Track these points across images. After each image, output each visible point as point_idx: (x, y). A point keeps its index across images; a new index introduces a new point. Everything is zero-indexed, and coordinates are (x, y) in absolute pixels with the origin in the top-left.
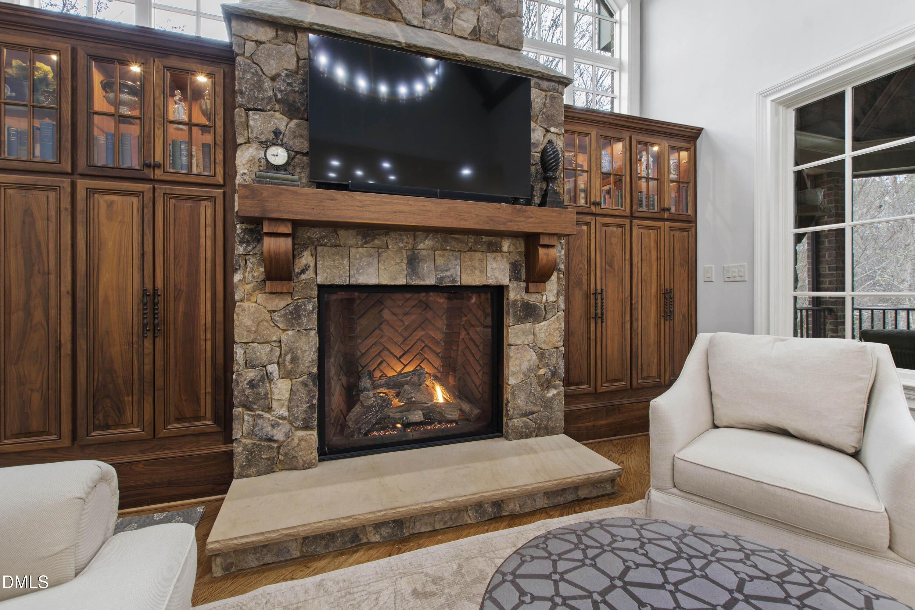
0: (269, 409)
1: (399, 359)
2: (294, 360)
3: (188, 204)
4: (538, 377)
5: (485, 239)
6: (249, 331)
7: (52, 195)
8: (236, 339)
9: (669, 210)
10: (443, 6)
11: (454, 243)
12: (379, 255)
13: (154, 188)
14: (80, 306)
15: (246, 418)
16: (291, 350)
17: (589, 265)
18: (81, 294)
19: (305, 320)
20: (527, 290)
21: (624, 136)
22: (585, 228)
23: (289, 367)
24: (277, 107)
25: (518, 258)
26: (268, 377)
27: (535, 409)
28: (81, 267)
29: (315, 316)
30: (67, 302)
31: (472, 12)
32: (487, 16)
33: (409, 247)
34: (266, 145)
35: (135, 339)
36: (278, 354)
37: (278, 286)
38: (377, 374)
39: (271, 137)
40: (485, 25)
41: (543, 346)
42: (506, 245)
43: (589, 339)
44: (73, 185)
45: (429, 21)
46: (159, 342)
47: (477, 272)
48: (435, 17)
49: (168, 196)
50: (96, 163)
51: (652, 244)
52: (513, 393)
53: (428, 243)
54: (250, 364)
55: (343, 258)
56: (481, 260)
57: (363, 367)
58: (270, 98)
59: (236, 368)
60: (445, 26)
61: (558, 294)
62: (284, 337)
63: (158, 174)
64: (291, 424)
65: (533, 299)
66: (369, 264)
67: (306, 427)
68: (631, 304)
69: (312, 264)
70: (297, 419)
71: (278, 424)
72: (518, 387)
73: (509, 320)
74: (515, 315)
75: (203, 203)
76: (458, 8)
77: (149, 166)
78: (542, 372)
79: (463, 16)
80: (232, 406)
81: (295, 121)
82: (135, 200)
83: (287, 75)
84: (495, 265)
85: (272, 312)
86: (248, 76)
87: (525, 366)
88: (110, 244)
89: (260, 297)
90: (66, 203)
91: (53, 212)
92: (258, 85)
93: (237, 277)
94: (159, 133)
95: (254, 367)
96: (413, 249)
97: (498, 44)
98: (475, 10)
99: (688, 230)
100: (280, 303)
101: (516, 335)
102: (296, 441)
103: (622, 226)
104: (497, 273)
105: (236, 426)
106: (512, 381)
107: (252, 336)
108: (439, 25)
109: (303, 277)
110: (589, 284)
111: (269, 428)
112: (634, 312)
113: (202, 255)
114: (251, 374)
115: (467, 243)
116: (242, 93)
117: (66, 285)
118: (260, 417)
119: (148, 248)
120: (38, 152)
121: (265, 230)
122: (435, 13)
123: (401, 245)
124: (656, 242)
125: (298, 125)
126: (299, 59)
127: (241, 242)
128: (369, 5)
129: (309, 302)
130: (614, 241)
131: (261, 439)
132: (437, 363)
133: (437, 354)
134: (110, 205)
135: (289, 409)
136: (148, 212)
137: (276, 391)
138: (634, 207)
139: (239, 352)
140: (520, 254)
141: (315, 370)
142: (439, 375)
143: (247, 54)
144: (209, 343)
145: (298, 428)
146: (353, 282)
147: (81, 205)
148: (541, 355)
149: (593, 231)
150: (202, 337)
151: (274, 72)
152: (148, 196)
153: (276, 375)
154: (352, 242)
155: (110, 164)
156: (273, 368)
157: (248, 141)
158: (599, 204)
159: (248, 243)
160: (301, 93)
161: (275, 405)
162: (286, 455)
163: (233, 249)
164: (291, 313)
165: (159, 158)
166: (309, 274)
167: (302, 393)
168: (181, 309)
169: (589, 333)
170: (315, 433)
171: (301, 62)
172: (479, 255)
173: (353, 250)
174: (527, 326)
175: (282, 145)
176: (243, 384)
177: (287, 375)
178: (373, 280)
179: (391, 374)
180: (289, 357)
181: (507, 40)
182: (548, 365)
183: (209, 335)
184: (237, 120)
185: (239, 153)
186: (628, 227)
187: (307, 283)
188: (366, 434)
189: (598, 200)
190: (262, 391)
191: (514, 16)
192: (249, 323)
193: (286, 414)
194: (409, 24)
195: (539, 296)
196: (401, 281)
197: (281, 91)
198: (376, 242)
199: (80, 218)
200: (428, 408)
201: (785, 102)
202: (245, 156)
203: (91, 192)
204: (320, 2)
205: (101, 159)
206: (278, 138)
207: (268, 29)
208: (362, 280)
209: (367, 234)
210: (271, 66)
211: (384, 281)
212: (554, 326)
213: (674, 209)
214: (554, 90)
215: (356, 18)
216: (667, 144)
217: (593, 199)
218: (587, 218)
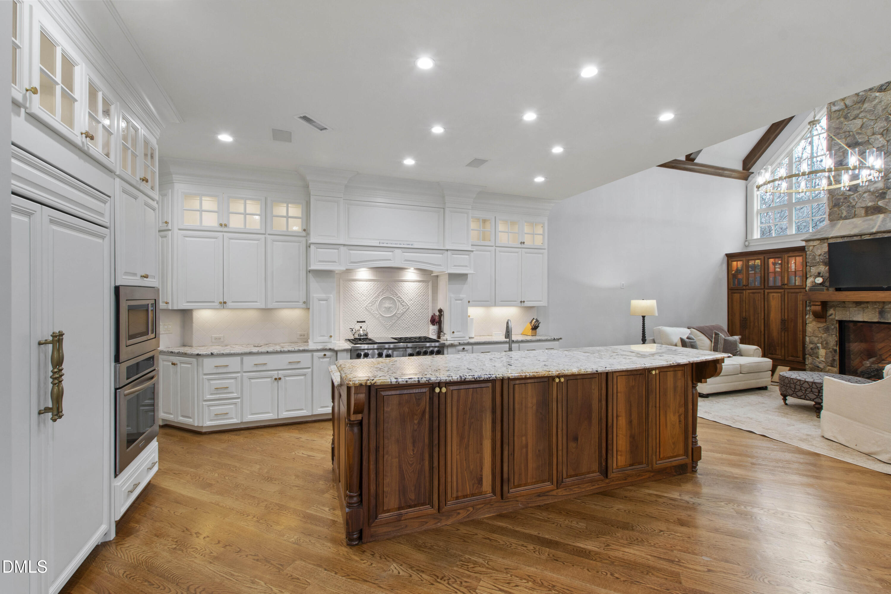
0: (818, 358)
2: (827, 343)
3: (794, 295)
6: (811, 333)
7: (759, 294)
8: (807, 335)
12: (864, 310)
13: (784, 291)
14: (766, 322)
15: (809, 358)
16: (825, 340)
18: (766, 319)
19: (831, 331)
23: (825, 345)
24: (821, 264)
26: (818, 348)
28: (766, 312)
29: (835, 330)
30: (763, 321)
33: (880, 307)
34: (816, 277)
35: (780, 332)
36: (821, 341)
37: (821, 320)
39: (817, 274)
44: (764, 291)
49: (788, 293)
54: (811, 343)
55: (847, 311)
58: (818, 262)
59: (806, 343)
62: (823, 336)
63: (786, 287)
64: (826, 363)
66: (858, 314)
69: (833, 314)
71: (820, 362)
75: (799, 294)
77: (783, 285)
80: (806, 354)
81: (825, 267)
82: (779, 294)
83: (823, 254)
85: (819, 328)
86: (811, 257)
88: (773, 307)
89: (814, 323)
90: (762, 297)
91: (760, 299)
92: (814, 259)
93: (807, 317)
94: (786, 275)
95: (812, 344)
96: (882, 308)
100: (822, 325)
105: (807, 360)
107: (812, 335)
109: (830, 317)
111: (818, 363)
114: (811, 346)
116: (809, 262)
117: (763, 317)
118: (814, 359)
119: (783, 307)
120: (756, 284)
121: (812, 304)
123: (875, 306)
125: (826, 269)
128: (869, 212)
129: (833, 325)
131: (815, 366)
134: (773, 296)
135: (825, 359)
136: (783, 297)
137: (820, 352)
139: (807, 339)
143: (811, 250)
145: (828, 366)
146: (851, 319)
147: (766, 297)
150: (799, 333)
151: (819, 254)
152: (783, 293)
153: (820, 347)
154: (850, 306)
155: (773, 285)
156: (819, 345)
157: (811, 276)
160: (829, 258)
161: (820, 357)
164: (825, 328)
165: (786, 282)
166: (833, 317)
168: (793, 325)
173: (851, 309)
175: (821, 277)
176: (809, 349)
177: (824, 348)
178: (860, 319)
180: (825, 342)
184: (807, 270)
187: (832, 319)
190: (815, 351)
192: (811, 330)
193: (824, 360)
196: (876, 320)
197: (822, 259)
198: (862, 306)
199: (766, 300)
202: (809, 281)
203: (768, 293)
204: (846, 218)
205: (771, 284)
206: (819, 275)
207: (817, 241)
208: (855, 319)
209: (858, 304)
210: (819, 252)
211: (866, 320)
215: (860, 221)
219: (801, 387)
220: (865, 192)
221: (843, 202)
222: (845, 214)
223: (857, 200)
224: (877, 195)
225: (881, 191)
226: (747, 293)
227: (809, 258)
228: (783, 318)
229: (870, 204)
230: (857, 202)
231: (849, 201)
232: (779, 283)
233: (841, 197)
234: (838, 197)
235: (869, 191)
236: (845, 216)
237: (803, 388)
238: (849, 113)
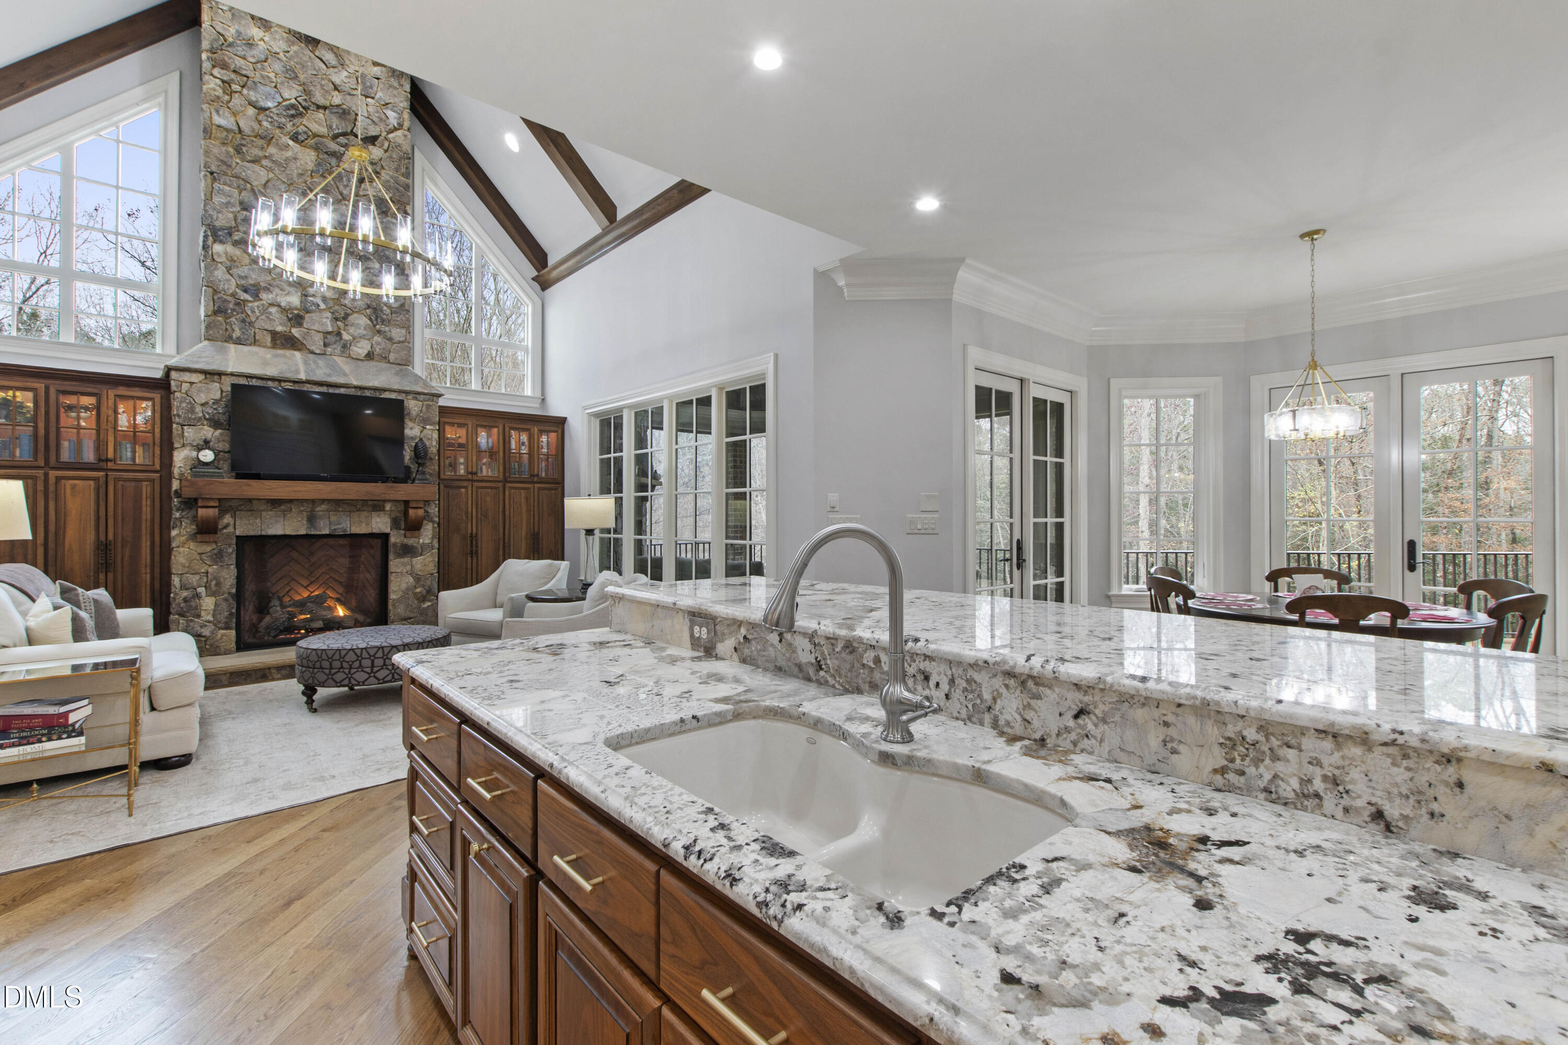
0: (199, 616)
1: (306, 587)
2: (218, 584)
3: (133, 484)
4: (415, 594)
5: (370, 503)
6: (184, 566)
8: (174, 571)
9: (537, 475)
10: (341, 339)
11: (345, 506)
12: (284, 516)
13: (107, 475)
14: (51, 553)
15: (181, 621)
16: (215, 578)
17: (467, 517)
18: (51, 545)
19: (226, 559)
20: (405, 536)
21: (498, 425)
22: (463, 490)
23: (214, 588)
24: (205, 423)
25: (398, 514)
26: (198, 596)
27: (412, 615)
28: (52, 528)
29: (234, 556)
31: (366, 342)
32: (378, 343)
33: (309, 509)
34: (199, 449)
35: (92, 573)
36: (205, 580)
37: (207, 537)
38: (287, 599)
39: (202, 443)
40: (378, 350)
41: (420, 573)
42: (388, 507)
43: (466, 568)
44: (46, 475)
45: (329, 349)
46: (110, 576)
47: (364, 525)
48: (335, 346)
49: (116, 480)
50: (62, 460)
51: (523, 500)
52: (394, 605)
53: (324, 507)
54: (184, 587)
55: (256, 518)
56: (367, 517)
57: (273, 594)
58: (200, 419)
59: (173, 590)
60: (343, 352)
61: (433, 538)
62: (210, 570)
63: (110, 465)
64: (215, 625)
65: (411, 541)
66: (277, 522)
67: (227, 628)
68: (504, 543)
69: (232, 523)
70: (220, 622)
71: (206, 626)
72: (398, 600)
73: (391, 556)
74: (395, 553)
75: (145, 483)
76: (354, 338)
77: (103, 461)
78: (418, 590)
79: (358, 345)
80: (169, 613)
81: (219, 431)
82: (92, 483)
83: (213, 403)
84: (378, 520)
85: (200, 554)
86: (184, 405)
87: (404, 586)
88: (74, 512)
89: (192, 545)
90: (40, 487)
92: (192, 410)
93: (174, 533)
94: (111, 439)
95: (187, 589)
96: (312, 511)
97: (389, 362)
98: (369, 340)
99: (556, 489)
100: (208, 548)
101: (396, 566)
102: (219, 636)
103: (496, 488)
104: (380, 525)
105: (174, 618)
106: (393, 596)
107: (186, 570)
108: (338, 351)
109: (225, 531)
110: (466, 530)
111: (199, 628)
112: (507, 549)
113: (144, 517)
114: (185, 594)
115: (356, 506)
116: (179, 416)
118: (192, 621)
119: (102, 513)
120: (18, 454)
121: (200, 505)
122: (335, 343)
123: (302, 509)
124: (527, 498)
125: (221, 434)
126: (222, 391)
127: (178, 510)
128: (278, 342)
129: (230, 547)
130: (488, 499)
132: (341, 590)
133: (340, 583)
134: (74, 486)
135: (214, 616)
136: (102, 491)
137: (204, 604)
138: (507, 474)
139: (176, 581)
140: (400, 512)
141: (234, 591)
142: (343, 599)
143: (183, 391)
144: (148, 576)
145: (220, 628)
146: (264, 533)
147: (52, 488)
148: (418, 579)
149: (470, 492)
151: (203, 401)
152: (102, 481)
153: (204, 594)
154: (262, 508)
155: (72, 460)
156: (201, 590)
157: (184, 446)
158: (476, 473)
159: (183, 510)
160: (224, 414)
161: (203, 613)
162: (211, 645)
163: (171, 514)
164: (215, 554)
165: (110, 455)
166: (230, 529)
167: (224, 605)
168: (127, 553)
169: (466, 563)
170: (233, 632)
171: (224, 394)
172: (365, 514)
173: (264, 513)
174: (406, 560)
175: (209, 449)
176: (179, 600)
177: (213, 594)
178: (280, 532)
179: (297, 598)
180: (214, 583)
181: (396, 359)
182: (423, 586)
183: (148, 570)
184: (175, 432)
185: (176, 453)
186: (501, 489)
187: (228, 535)
188: (275, 637)
189: (474, 470)
190: (193, 604)
191: (403, 342)
192: (184, 561)
193: (212, 619)
194: (312, 352)
195: (416, 540)
196: (303, 532)
197: (209, 414)
198: (282, 507)
199: (51, 496)
200: (328, 619)
201: (596, 415)
202: (181, 458)
203: (58, 479)
204: (239, 342)
205: (65, 456)
206: (206, 444)
207: (199, 375)
208: (271, 532)
209: (275, 503)
210: (202, 398)
211: (288, 533)
212: (429, 559)
213: (543, 475)
214: (429, 400)
215: (268, 354)
216: (536, 429)
217: (470, 470)
218: (465, 484)
220: (271, 305)
221: (233, 310)
222: (237, 333)
223: (258, 314)
224: (290, 316)
225: (296, 312)
227: (178, 407)
228: (102, 538)
229: (279, 329)
230: (257, 318)
231: (244, 311)
232: (89, 455)
233: (229, 298)
234: (225, 297)
235: (279, 306)
236: (238, 338)
238: (244, 145)
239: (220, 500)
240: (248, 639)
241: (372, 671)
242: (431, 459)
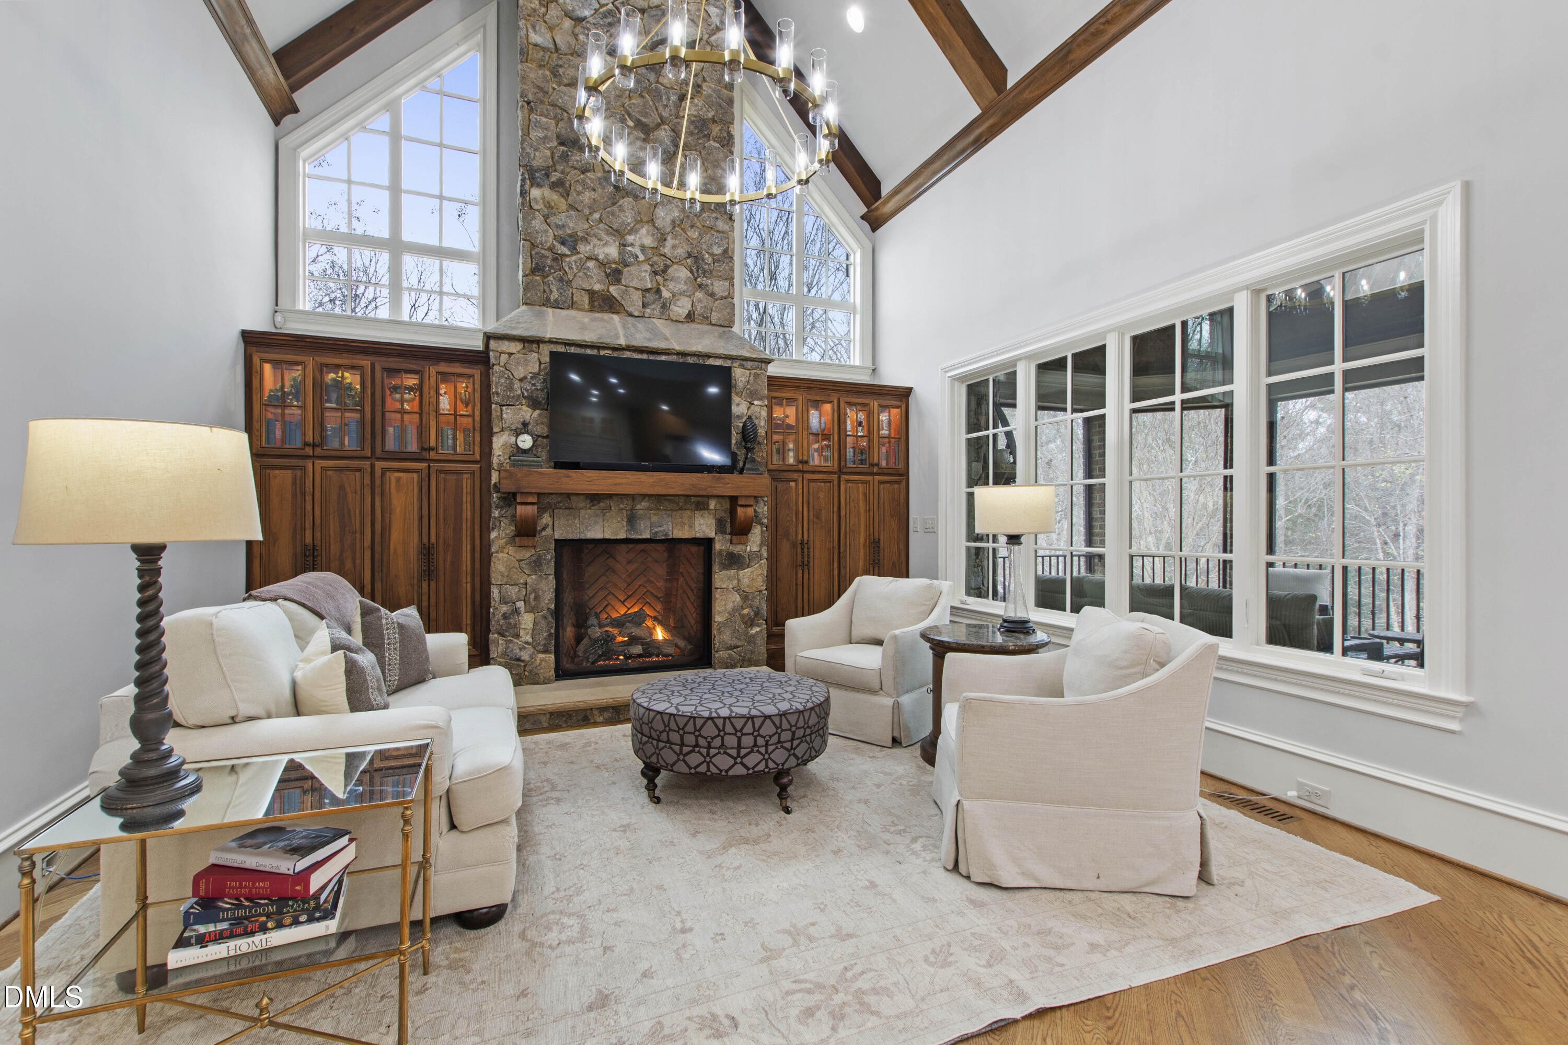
0: (518, 636)
1: (623, 603)
2: (537, 598)
3: (454, 477)
4: (742, 616)
5: (693, 499)
6: (503, 576)
7: (358, 474)
8: (493, 581)
9: (877, 465)
10: (661, 297)
11: (667, 504)
12: (604, 515)
13: (429, 466)
14: (377, 556)
15: (501, 642)
16: (534, 591)
17: (797, 519)
18: (378, 548)
19: (545, 568)
20: (731, 542)
21: (831, 399)
22: (793, 484)
23: (533, 604)
24: (524, 402)
25: (723, 514)
26: (516, 611)
27: (740, 643)
28: (378, 528)
29: (553, 564)
30: (368, 554)
31: (687, 299)
32: (700, 301)
33: (629, 507)
34: (517, 434)
35: (416, 582)
36: (524, 593)
37: (525, 541)
38: (604, 616)
39: (520, 426)
40: (699, 309)
41: (747, 590)
42: (712, 504)
43: (797, 584)
44: (373, 467)
45: (648, 310)
46: (433, 584)
47: (686, 527)
48: (653, 306)
49: (439, 472)
50: (387, 449)
51: (861, 496)
52: (719, 630)
53: (644, 504)
54: (503, 601)
55: (575, 519)
56: (690, 517)
57: (591, 610)
58: (519, 396)
59: (493, 604)
60: (662, 313)
61: (761, 545)
62: (529, 580)
63: (432, 455)
64: (534, 648)
65: (737, 549)
66: (596, 522)
67: (546, 651)
68: (839, 552)
69: (551, 523)
70: (539, 644)
71: (525, 648)
72: (724, 624)
73: (716, 568)
74: (721, 563)
75: (466, 476)
76: (674, 296)
77: (425, 450)
78: (746, 611)
79: (679, 303)
81: (538, 412)
82: (415, 475)
83: (532, 378)
84: (702, 522)
85: (520, 561)
86: (503, 380)
87: (730, 606)
88: (398, 510)
89: (511, 550)
90: (367, 481)
91: (358, 487)
92: (510, 387)
93: (493, 535)
94: (433, 423)
95: (506, 603)
96: (632, 509)
97: (711, 324)
98: (690, 296)
99: (899, 483)
100: (527, 554)
101: (722, 580)
102: (538, 661)
103: (830, 481)
104: (704, 528)
105: (492, 648)
106: (718, 618)
107: (505, 579)
108: (657, 312)
109: (544, 533)
110: (797, 535)
111: (518, 651)
112: (842, 561)
113: (464, 516)
114: (504, 609)
115: (678, 504)
116: (497, 393)
117: (367, 542)
118: (511, 641)
119: (425, 512)
120: (346, 443)
121: (518, 501)
122: (654, 303)
123: (622, 506)
124: (865, 495)
125: (539, 415)
126: (540, 363)
127: (497, 508)
128: (596, 304)
129: (548, 553)
130: (821, 495)
131: (511, 659)
132: (659, 607)
133: (658, 598)
134: (398, 480)
135: (533, 637)
136: (425, 484)
137: (523, 622)
138: (843, 463)
139: (495, 592)
140: (725, 511)
141: (553, 606)
142: (660, 618)
143: (502, 364)
144: (469, 585)
145: (540, 652)
146: (582, 537)
147: (378, 482)
148: (745, 597)
149: (800, 486)
150: (464, 581)
151: (522, 376)
152: (425, 472)
153: (522, 610)
154: (582, 505)
155: (397, 449)
156: (521, 604)
157: (502, 430)
158: (807, 462)
159: (502, 508)
160: (542, 390)
161: (522, 633)
162: (530, 672)
163: (490, 512)
164: (534, 562)
165: (433, 443)
166: (549, 531)
167: (543, 623)
168: (449, 559)
169: (797, 579)
170: (553, 656)
171: (542, 366)
172: (688, 513)
173: (583, 512)
174: (732, 572)
175: (527, 433)
176: (499, 616)
177: (531, 610)
178: (599, 535)
179: (615, 615)
180: (532, 596)
181: (719, 319)
182: (751, 606)
183: (469, 579)
184: (494, 414)
185: (495, 439)
186: (836, 482)
187: (547, 539)
188: (593, 663)
189: (805, 458)
190: (512, 621)
191: (726, 298)
192: (503, 569)
193: (531, 640)
194: (631, 315)
195: (743, 547)
196: (622, 535)
197: (527, 391)
198: (602, 504)
199: (378, 490)
200: (647, 644)
201: (960, 379)
202: (500, 442)
203: (384, 471)
204: (556, 305)
205: (391, 445)
206: (524, 428)
207: (518, 344)
208: (590, 535)
209: (595, 498)
210: (520, 372)
211: (608, 536)
212: (756, 572)
213: (884, 464)
214: (757, 368)
215: (585, 318)
216: (876, 404)
217: (800, 458)
218: (795, 476)
219: (697, 737)
220: (589, 258)
221: (551, 267)
222: (555, 295)
223: (575, 271)
224: (608, 271)
225: (613, 266)
226: (318, 470)
227: (498, 383)
228: (425, 541)
229: (597, 287)
230: (575, 276)
231: (561, 268)
232: (413, 446)
233: (547, 253)
234: (543, 252)
235: (597, 260)
236: (556, 300)
237: (702, 742)
238: (561, 66)
239: (539, 495)
240: (567, 665)
241: (738, 756)
242: (759, 443)
